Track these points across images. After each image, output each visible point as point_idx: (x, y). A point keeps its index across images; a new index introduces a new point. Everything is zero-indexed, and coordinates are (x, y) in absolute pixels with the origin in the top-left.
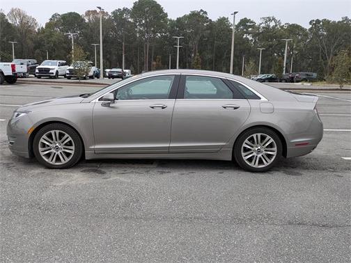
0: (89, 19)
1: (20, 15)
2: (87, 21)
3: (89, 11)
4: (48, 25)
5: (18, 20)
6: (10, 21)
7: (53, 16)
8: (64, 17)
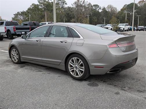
0: (140, 5)
1: (111, 7)
2: (139, 6)
3: (140, 1)
4: (122, 10)
5: (110, 9)
6: (107, 10)
7: (124, 6)
8: (128, 5)
